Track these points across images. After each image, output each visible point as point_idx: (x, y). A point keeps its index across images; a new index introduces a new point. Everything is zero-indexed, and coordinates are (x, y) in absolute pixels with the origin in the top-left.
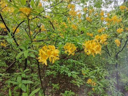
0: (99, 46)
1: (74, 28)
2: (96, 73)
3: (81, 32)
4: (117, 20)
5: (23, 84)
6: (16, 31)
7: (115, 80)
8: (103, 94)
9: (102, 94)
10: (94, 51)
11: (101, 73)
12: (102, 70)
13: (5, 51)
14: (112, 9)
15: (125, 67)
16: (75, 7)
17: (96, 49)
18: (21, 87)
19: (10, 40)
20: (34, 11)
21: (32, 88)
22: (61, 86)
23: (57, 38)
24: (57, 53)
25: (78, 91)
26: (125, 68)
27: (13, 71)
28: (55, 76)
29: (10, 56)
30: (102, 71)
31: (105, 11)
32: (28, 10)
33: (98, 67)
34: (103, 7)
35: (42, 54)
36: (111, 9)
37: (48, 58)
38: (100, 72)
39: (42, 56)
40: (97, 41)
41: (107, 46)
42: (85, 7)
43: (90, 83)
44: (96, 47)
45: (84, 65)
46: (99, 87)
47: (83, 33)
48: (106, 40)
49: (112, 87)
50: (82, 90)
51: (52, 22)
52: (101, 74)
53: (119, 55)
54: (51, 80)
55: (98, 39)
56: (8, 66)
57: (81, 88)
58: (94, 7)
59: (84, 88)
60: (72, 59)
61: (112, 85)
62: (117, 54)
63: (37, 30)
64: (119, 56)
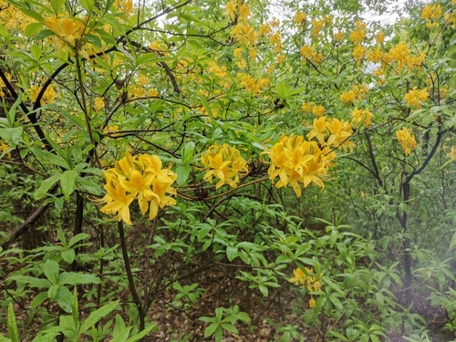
0: (315, 158)
1: (249, 90)
2: (328, 246)
3: (276, 103)
4: (407, 58)
5: (65, 285)
6: (44, 96)
7: (394, 270)
8: (353, 318)
9: (350, 318)
10: (298, 175)
11: (342, 246)
12: (350, 236)
13: (9, 166)
14: (400, 15)
15: (435, 225)
16: (266, 8)
17: (304, 168)
18: (57, 296)
19: (11, 134)
20: (97, 30)
21: (102, 299)
22: (210, 291)
23: (185, 126)
24: (167, 184)
25: (272, 308)
26: (436, 228)
27: (42, 238)
28: (191, 255)
29: (25, 188)
30: (348, 240)
31: (374, 22)
32: (75, 27)
33: (333, 228)
34: (367, 9)
35: (114, 187)
36: (396, 15)
37: (136, 201)
38: (340, 244)
39: (115, 194)
40: (319, 138)
41: (374, 153)
42: (300, 7)
43: (302, 281)
44: (304, 162)
45: (288, 219)
46: (334, 294)
47: (282, 107)
48: (349, 134)
49: (384, 294)
50: (283, 304)
51: (171, 66)
52: (343, 252)
53: (412, 182)
54: (178, 269)
55: (323, 132)
56: (23, 221)
57: (282, 298)
58: (335, 7)
59: (292, 298)
60: (248, 199)
61: (383, 290)
62: (409, 179)
63: (115, 94)
64: (413, 186)
